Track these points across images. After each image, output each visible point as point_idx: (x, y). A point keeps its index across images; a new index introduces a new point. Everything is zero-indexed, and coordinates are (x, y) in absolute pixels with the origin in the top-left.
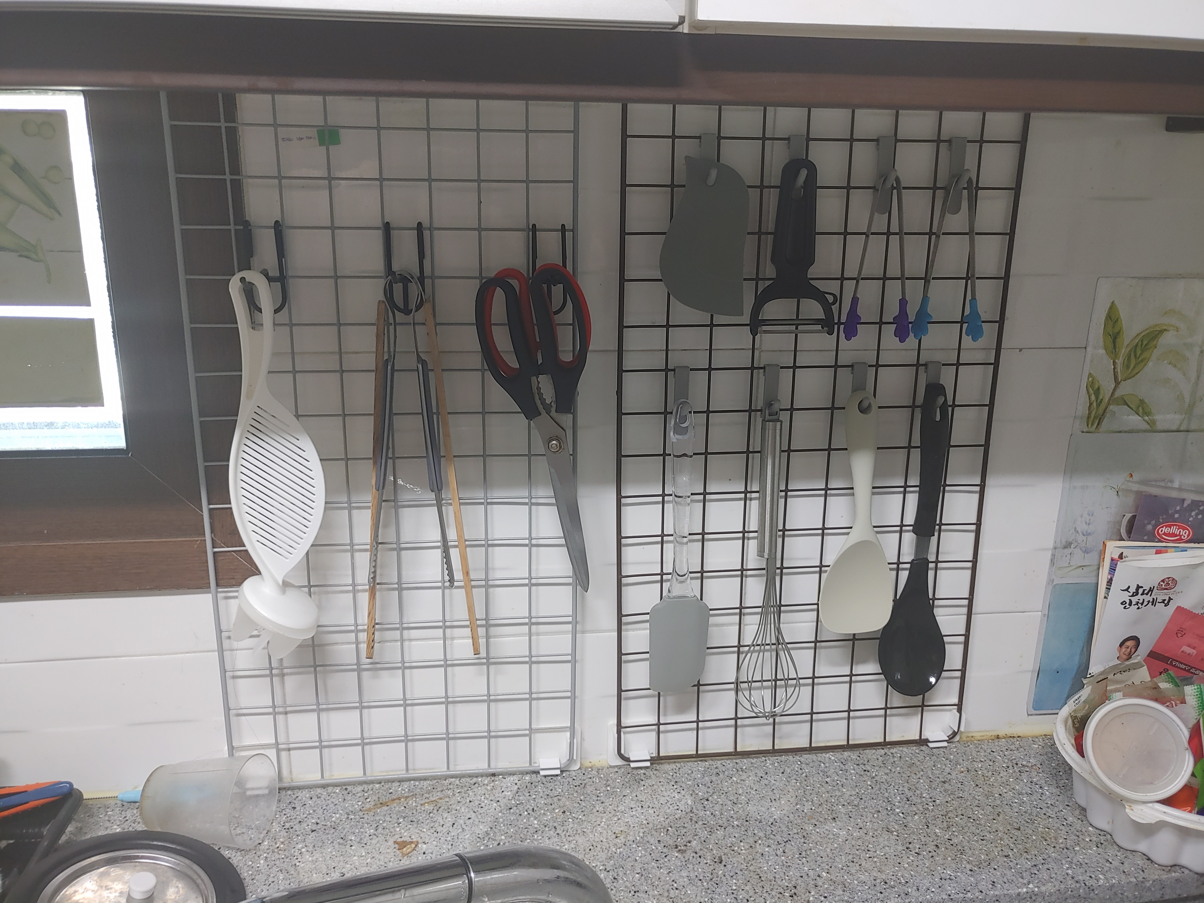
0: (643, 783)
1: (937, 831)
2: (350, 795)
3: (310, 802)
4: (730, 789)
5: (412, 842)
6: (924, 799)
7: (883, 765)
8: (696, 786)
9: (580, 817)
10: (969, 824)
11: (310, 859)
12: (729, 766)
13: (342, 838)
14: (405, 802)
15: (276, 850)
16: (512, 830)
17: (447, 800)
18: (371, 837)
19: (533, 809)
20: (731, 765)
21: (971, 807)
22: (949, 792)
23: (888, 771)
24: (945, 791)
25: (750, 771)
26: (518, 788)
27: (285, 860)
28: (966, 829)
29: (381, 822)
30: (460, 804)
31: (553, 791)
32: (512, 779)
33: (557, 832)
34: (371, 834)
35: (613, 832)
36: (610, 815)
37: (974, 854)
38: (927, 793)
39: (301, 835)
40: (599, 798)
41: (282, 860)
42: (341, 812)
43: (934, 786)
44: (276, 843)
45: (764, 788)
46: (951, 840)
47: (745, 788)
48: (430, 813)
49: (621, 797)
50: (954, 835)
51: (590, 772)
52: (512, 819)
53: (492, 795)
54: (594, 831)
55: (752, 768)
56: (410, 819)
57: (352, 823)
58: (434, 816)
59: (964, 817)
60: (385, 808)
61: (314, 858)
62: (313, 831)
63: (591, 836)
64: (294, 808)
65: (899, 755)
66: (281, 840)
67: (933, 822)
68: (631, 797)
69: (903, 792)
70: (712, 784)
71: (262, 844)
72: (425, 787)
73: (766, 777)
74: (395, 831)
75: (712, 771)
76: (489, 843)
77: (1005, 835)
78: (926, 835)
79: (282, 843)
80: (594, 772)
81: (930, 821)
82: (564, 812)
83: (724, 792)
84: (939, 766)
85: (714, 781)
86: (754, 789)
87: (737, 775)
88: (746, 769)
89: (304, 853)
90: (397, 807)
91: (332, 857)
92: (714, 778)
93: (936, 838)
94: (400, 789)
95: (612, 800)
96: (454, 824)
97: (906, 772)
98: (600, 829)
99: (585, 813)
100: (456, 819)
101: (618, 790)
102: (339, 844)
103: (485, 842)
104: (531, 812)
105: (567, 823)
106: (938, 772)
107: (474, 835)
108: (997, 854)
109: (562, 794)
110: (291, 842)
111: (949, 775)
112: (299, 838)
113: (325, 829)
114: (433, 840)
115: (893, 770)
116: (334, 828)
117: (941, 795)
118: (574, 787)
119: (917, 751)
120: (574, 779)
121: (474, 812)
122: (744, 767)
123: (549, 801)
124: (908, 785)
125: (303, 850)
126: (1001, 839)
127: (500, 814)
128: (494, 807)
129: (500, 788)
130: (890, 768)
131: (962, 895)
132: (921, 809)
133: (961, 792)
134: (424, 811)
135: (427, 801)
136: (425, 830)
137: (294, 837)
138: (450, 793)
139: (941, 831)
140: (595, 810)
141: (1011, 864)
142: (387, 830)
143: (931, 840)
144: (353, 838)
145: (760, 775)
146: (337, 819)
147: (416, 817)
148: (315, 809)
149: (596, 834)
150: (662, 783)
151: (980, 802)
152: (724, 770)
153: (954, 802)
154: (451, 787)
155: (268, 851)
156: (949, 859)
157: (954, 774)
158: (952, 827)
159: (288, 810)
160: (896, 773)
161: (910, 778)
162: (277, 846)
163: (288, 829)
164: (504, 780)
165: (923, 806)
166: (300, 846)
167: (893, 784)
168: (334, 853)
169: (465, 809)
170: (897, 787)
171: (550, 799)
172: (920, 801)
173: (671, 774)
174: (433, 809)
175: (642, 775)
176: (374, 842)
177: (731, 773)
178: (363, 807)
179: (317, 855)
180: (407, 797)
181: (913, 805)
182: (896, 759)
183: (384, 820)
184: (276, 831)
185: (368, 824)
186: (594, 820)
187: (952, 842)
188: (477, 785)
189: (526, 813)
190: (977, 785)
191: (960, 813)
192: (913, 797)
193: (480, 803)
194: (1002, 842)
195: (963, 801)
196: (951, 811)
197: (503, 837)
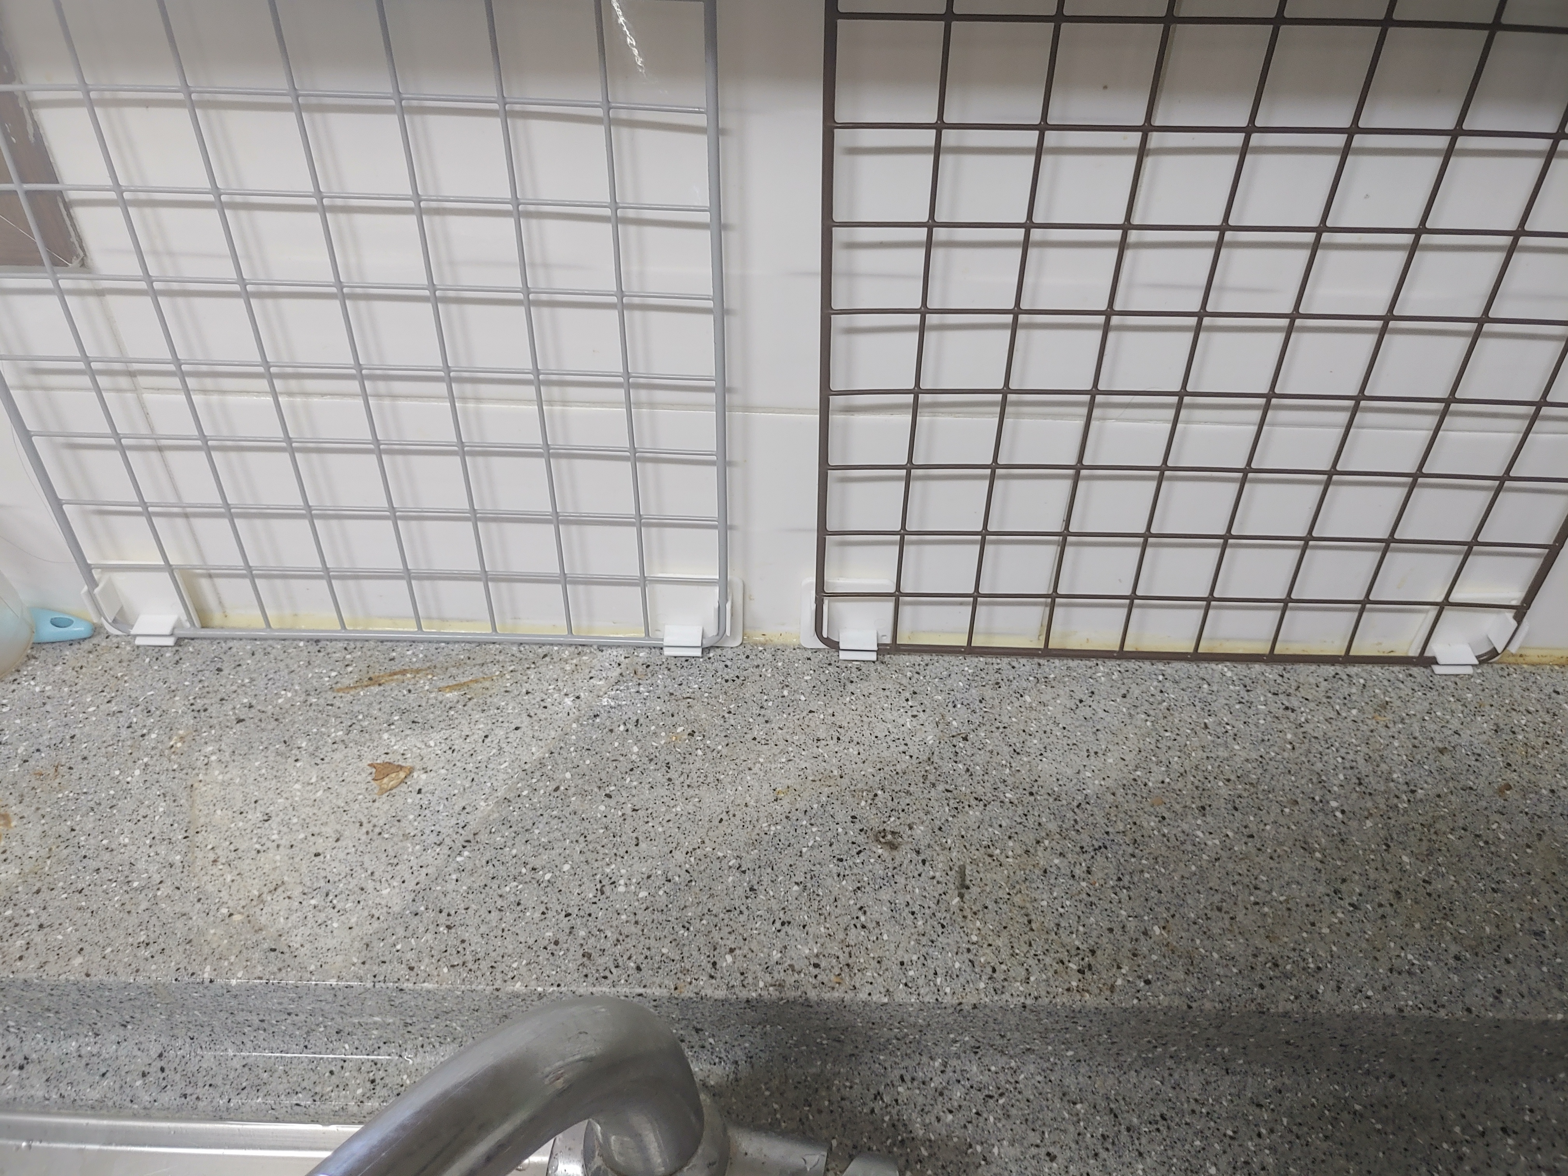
0: (851, 687)
1: (1405, 859)
2: (321, 654)
3: (249, 662)
4: (1014, 719)
5: (401, 767)
6: (1392, 784)
7: (1325, 700)
8: (950, 705)
9: (720, 747)
10: (1475, 852)
11: (220, 777)
12: (1023, 668)
13: (285, 742)
14: (413, 681)
15: (167, 752)
16: (588, 762)
17: (487, 684)
18: (335, 746)
19: (637, 721)
20: (1028, 668)
21: (1485, 812)
22: (1448, 774)
23: (1333, 715)
24: (1440, 770)
25: (1061, 685)
26: (621, 674)
27: (177, 774)
28: (1466, 861)
29: (360, 717)
30: (509, 697)
31: (683, 687)
32: (615, 653)
33: (668, 776)
34: (337, 739)
35: (773, 787)
36: (776, 750)
37: (1470, 922)
38: (1401, 771)
39: (217, 727)
40: (763, 712)
41: (172, 774)
42: (297, 687)
43: (1418, 757)
44: (170, 738)
45: (1081, 725)
46: (1430, 883)
47: (1044, 722)
48: (451, 708)
49: (804, 714)
50: (1437, 873)
51: (760, 655)
52: (594, 737)
53: (570, 683)
54: (738, 782)
55: (1067, 679)
56: (412, 718)
57: (311, 713)
58: (456, 716)
59: (1468, 834)
60: (376, 689)
61: (229, 776)
62: (240, 721)
63: (729, 791)
64: (219, 670)
65: (1362, 681)
66: (181, 732)
67: (1401, 839)
68: (822, 716)
69: (1354, 764)
70: (982, 705)
71: (146, 737)
72: (454, 653)
73: (1089, 701)
74: (380, 738)
75: (988, 677)
76: (541, 784)
77: (1544, 883)
78: (1380, 866)
79: (182, 738)
80: (767, 655)
81: (1395, 836)
82: (692, 734)
83: (1001, 725)
84: (1439, 714)
85: (987, 698)
86: (1061, 726)
87: (1034, 692)
88: (1054, 679)
89: (214, 764)
90: (394, 690)
91: (259, 779)
92: (988, 693)
93: (1399, 876)
94: (410, 653)
95: (786, 719)
96: (486, 737)
97: (1369, 722)
98: (749, 778)
99: (731, 740)
100: (494, 727)
101: (803, 698)
102: (278, 753)
103: (534, 780)
104: (630, 726)
105: (691, 759)
106: (1433, 727)
107: (516, 765)
108: (1518, 926)
109: (698, 694)
110: (197, 738)
111: (1457, 736)
112: (213, 732)
113: (261, 720)
114: (441, 765)
115: (1344, 714)
116: (276, 720)
117: (1429, 780)
118: (723, 682)
119: (1401, 676)
120: (726, 666)
121: (529, 716)
122: (1052, 676)
123: (671, 707)
124: (1366, 750)
125: (213, 758)
126: (1535, 893)
127: (574, 725)
128: (567, 710)
129: (587, 671)
130: (1338, 707)
131: (1425, 1012)
132: (1382, 806)
133: (1472, 778)
134: (441, 702)
135: (452, 682)
136: (432, 743)
137: (204, 730)
138: (496, 670)
139: (1413, 860)
140: (749, 737)
141: (1543, 953)
142: (367, 735)
143: (1388, 880)
144: (304, 745)
145: (1079, 695)
146: (288, 700)
147: (424, 714)
148: (254, 675)
149: (740, 788)
150: (887, 693)
151: (1506, 804)
152: (1011, 678)
153: (1453, 798)
154: (501, 658)
155: (153, 753)
156: (1417, 926)
157: (1466, 734)
158: (1436, 855)
159: (207, 673)
160: (1349, 720)
161: (1375, 734)
162: (172, 743)
163: (199, 711)
164: (600, 653)
165: (1387, 799)
166: (210, 748)
167: (1337, 744)
168: (263, 771)
169: (514, 708)
170: (1343, 751)
171: (673, 703)
172: (1383, 789)
173: (909, 674)
174: (458, 702)
175: (854, 670)
176: (338, 756)
177: (1025, 684)
178: (337, 683)
179: (234, 771)
180: (418, 671)
181: (1367, 797)
182: (1354, 690)
183: (366, 713)
184: (177, 712)
185: (336, 717)
186: (743, 758)
187: (1429, 889)
188: (548, 659)
189: (622, 728)
190: (1509, 765)
191: (1461, 823)
192: (1371, 778)
193: (545, 697)
194: (1535, 901)
195: (1473, 798)
196: (1443, 817)
197: (568, 775)
